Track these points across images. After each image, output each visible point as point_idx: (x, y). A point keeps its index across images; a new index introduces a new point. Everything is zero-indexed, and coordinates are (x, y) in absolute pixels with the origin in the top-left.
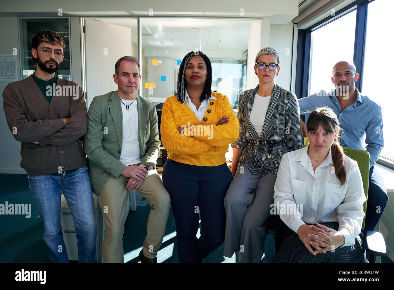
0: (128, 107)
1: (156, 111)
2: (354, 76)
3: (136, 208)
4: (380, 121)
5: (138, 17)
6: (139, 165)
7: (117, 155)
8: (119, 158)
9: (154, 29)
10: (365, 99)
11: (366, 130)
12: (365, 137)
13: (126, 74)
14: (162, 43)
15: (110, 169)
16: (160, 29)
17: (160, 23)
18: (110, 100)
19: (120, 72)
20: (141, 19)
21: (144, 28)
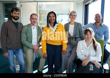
0: (33, 28)
1: (42, 29)
2: (101, 18)
3: (37, 58)
4: (108, 31)
5: (37, 2)
6: (37, 45)
7: (31, 42)
8: (31, 43)
9: (43, 5)
10: (104, 25)
11: (104, 34)
12: (103, 36)
13: (33, 19)
14: (45, 9)
15: (29, 46)
16: (44, 5)
17: (44, 4)
18: (28, 26)
19: (32, 18)
20: (38, 2)
21: (39, 5)
